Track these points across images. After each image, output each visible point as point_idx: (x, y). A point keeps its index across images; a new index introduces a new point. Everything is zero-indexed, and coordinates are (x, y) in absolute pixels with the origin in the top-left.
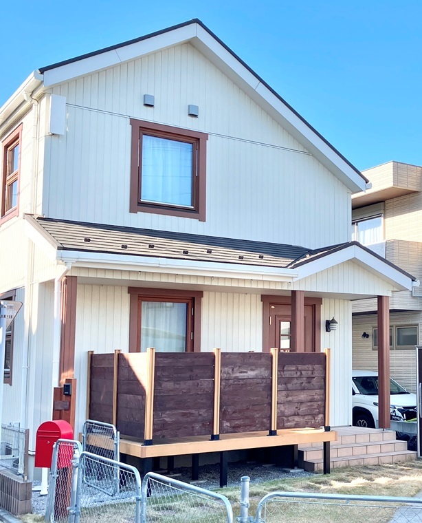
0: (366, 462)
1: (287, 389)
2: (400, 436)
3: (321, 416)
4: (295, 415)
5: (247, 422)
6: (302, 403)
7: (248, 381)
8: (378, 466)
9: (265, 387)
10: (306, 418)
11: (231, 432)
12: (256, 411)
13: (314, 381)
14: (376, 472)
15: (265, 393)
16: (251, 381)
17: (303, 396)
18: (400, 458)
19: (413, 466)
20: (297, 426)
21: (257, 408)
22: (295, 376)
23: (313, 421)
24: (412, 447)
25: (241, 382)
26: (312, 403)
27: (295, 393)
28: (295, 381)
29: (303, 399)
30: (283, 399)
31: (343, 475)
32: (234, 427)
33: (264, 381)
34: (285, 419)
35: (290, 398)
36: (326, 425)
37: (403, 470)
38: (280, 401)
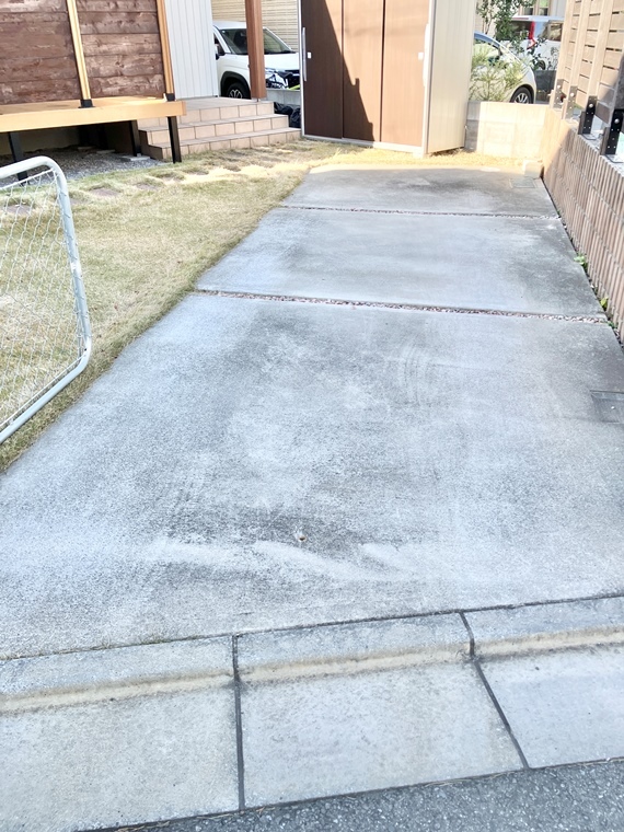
0: (234, 144)
1: (97, 33)
2: (279, 109)
3: (159, 77)
4: (117, 75)
5: (41, 85)
6: (124, 55)
7: (29, 18)
8: (250, 150)
9: (58, 27)
10: (136, 80)
11: (17, 102)
12: (51, 67)
13: (140, 20)
14: (244, 158)
15: (61, 39)
16: (33, 16)
17: (124, 44)
18: (279, 138)
19: (295, 149)
20: (122, 93)
21: (52, 63)
22: (107, 9)
23: (147, 86)
24: (295, 124)
25: (17, 19)
26: (142, 57)
27: (112, 39)
28: (108, 19)
29: (126, 49)
30: (92, 49)
31: (198, 164)
32: (20, 94)
33: (56, 17)
34: (102, 81)
35: (104, 48)
36: (168, 92)
37: (281, 154)
38: (88, 52)
